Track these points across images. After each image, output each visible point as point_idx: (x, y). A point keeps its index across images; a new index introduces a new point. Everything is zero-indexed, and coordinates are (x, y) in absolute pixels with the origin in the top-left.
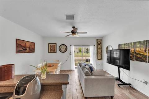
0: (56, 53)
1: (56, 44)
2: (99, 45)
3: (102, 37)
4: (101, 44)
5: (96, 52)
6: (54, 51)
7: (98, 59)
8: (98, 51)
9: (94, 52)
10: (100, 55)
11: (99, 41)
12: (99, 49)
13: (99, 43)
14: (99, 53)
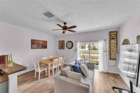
0: (64, 49)
1: (64, 41)
2: (113, 39)
3: (119, 28)
6: (62, 47)
8: (111, 47)
9: (104, 49)
10: (114, 53)
11: (112, 34)
12: (113, 45)
13: (112, 36)
14: (113, 50)
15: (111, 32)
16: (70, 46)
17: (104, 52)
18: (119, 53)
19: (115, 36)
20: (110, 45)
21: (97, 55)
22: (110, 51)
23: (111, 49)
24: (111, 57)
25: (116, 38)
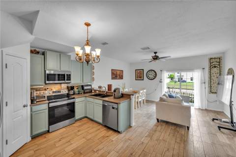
0: (143, 80)
1: (143, 70)
2: (215, 67)
3: (224, 53)
4: (219, 65)
5: (207, 79)
6: (140, 78)
7: (211, 92)
8: (212, 78)
10: (216, 85)
11: (213, 60)
12: (215, 75)
13: (214, 63)
14: (214, 82)
15: (211, 59)
16: (151, 77)
17: (201, 84)
18: (223, 85)
19: (218, 63)
20: (210, 75)
21: (191, 91)
22: (211, 82)
23: (212, 81)
24: (212, 89)
25: (218, 66)
